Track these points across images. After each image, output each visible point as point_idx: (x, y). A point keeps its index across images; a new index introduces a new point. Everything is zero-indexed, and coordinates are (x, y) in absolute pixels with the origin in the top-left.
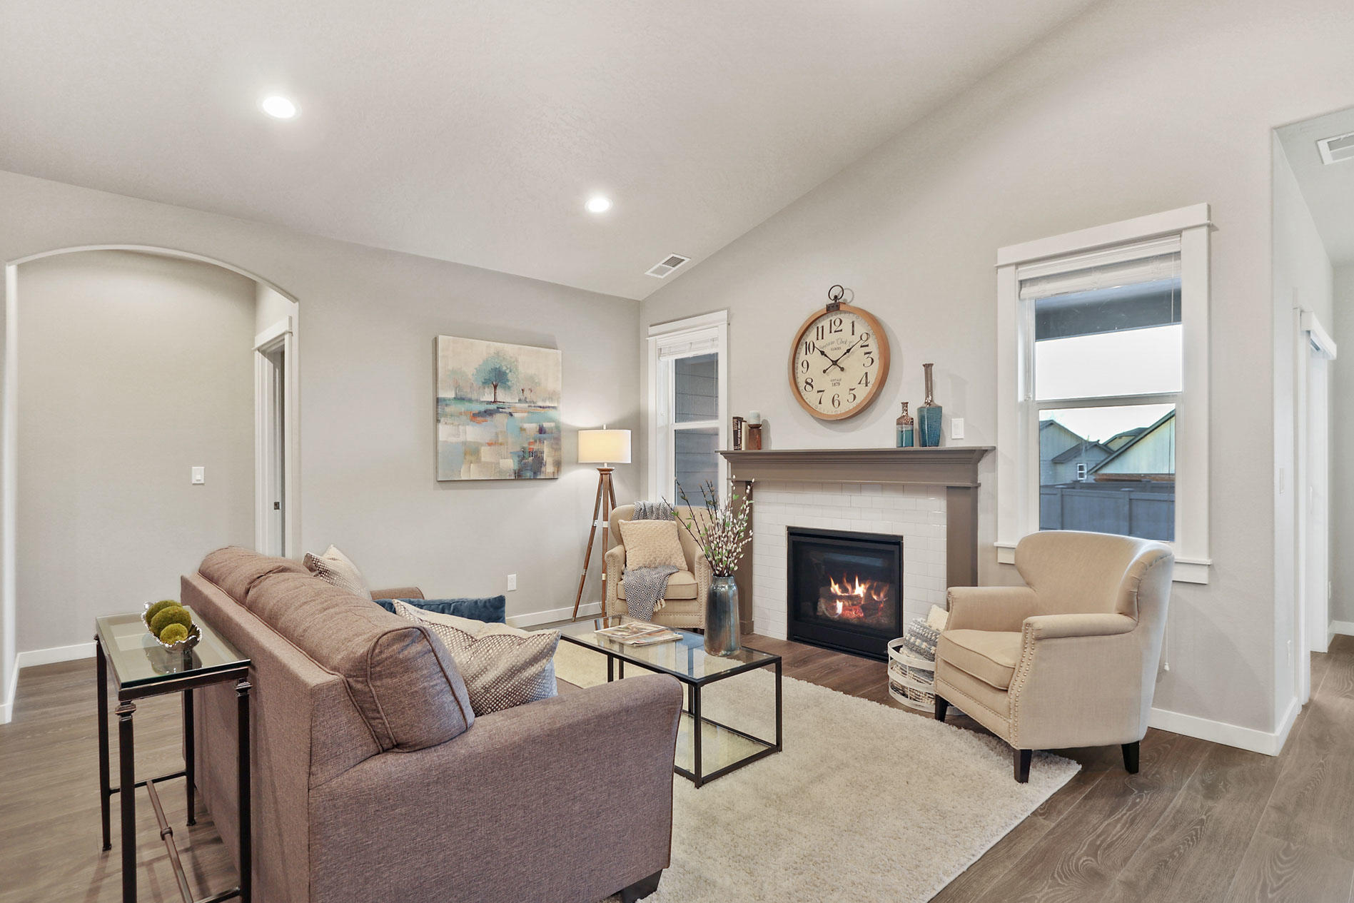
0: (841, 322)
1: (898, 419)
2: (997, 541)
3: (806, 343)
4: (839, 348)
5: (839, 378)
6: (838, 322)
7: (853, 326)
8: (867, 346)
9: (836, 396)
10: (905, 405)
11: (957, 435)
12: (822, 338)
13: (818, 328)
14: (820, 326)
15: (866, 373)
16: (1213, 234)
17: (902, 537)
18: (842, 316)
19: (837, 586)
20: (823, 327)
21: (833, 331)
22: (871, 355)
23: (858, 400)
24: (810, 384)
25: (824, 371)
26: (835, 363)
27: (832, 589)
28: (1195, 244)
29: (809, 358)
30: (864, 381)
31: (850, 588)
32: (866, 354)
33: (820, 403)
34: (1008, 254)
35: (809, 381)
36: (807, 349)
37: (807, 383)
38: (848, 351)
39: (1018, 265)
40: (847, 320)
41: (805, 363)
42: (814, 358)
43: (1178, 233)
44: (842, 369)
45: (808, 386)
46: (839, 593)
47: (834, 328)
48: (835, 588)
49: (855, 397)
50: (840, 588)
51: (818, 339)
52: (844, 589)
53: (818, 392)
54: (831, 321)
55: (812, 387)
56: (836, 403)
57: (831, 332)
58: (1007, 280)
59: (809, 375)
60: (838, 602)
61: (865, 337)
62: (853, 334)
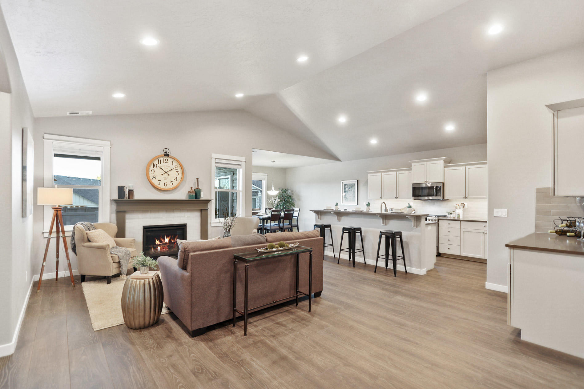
0: (168, 160)
1: (189, 192)
2: (211, 222)
3: (153, 164)
4: (167, 168)
5: (167, 177)
6: (167, 160)
7: (172, 162)
8: (177, 169)
9: (165, 183)
10: (192, 188)
12: (161, 164)
13: (158, 160)
15: (177, 177)
16: (246, 163)
17: (186, 224)
19: (158, 241)
20: (161, 160)
22: (178, 172)
25: (162, 175)
26: (166, 172)
27: (156, 243)
28: (243, 164)
29: (154, 169)
30: (176, 179)
31: (163, 241)
32: (177, 171)
33: (159, 184)
34: (214, 155)
36: (154, 166)
37: (154, 177)
38: (171, 170)
39: (216, 158)
40: (170, 160)
41: (153, 171)
42: (157, 170)
43: (242, 161)
44: (169, 175)
45: (154, 178)
46: (159, 244)
48: (157, 242)
49: (173, 184)
50: (159, 242)
51: (158, 163)
52: (161, 241)
53: (158, 181)
54: (164, 159)
55: (156, 179)
56: (166, 185)
57: (164, 162)
58: (213, 161)
59: (154, 175)
60: (158, 247)
61: (176, 166)
62: (172, 165)
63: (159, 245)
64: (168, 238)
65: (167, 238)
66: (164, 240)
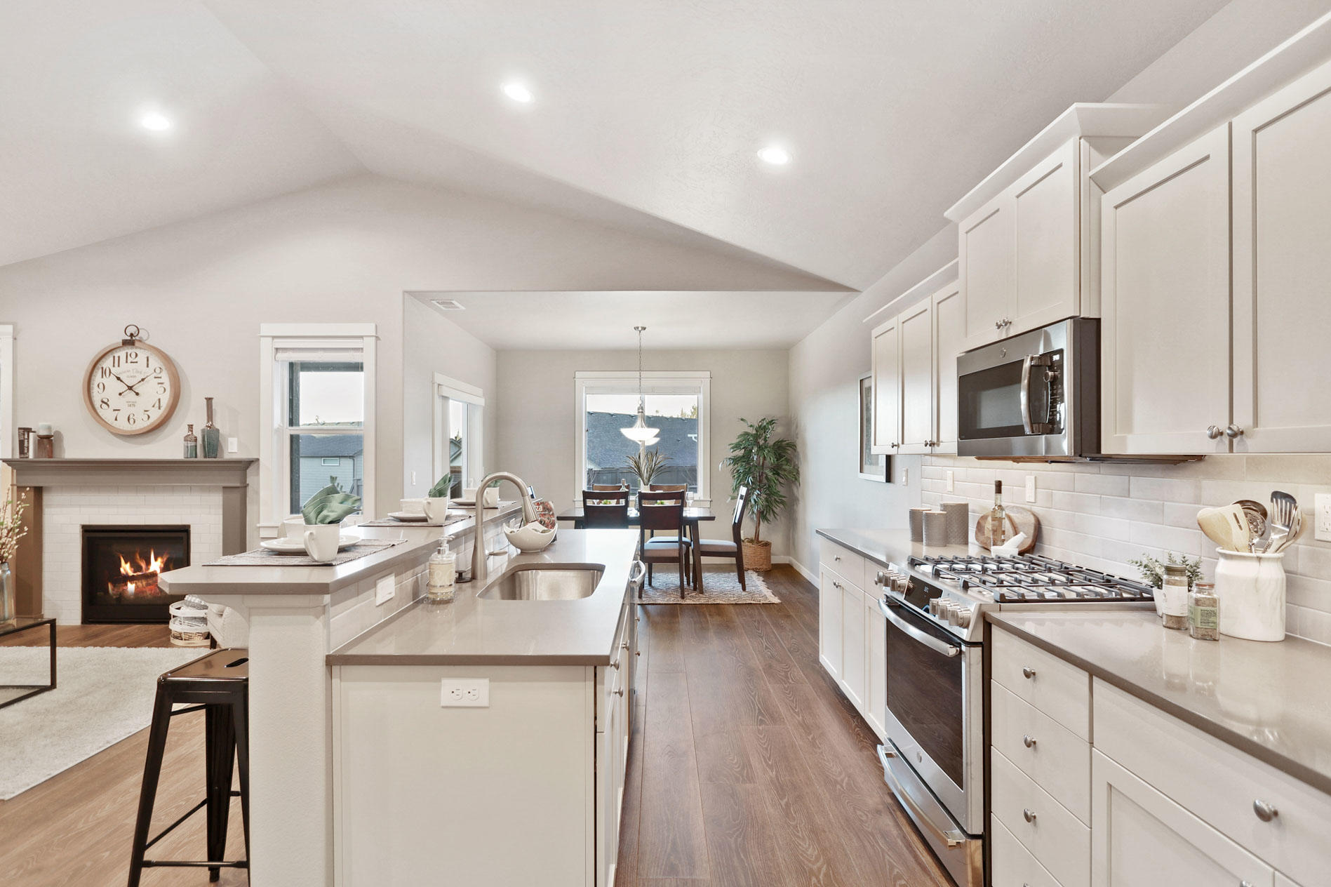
0: (136, 355)
1: (185, 437)
2: (259, 523)
3: (102, 368)
4: (135, 376)
5: (135, 400)
6: (133, 355)
7: (148, 360)
8: (160, 378)
9: (131, 417)
10: (191, 427)
11: (233, 449)
12: (119, 366)
13: (114, 357)
14: (116, 355)
15: (159, 399)
16: (378, 342)
17: (189, 526)
18: (138, 351)
19: (128, 564)
20: (119, 357)
21: (129, 361)
22: (163, 386)
23: (152, 420)
24: (106, 403)
25: (120, 394)
26: (130, 388)
27: (122, 570)
28: (369, 344)
29: (105, 380)
30: (157, 405)
31: (143, 565)
32: (159, 383)
33: (116, 419)
34: (267, 329)
35: (106, 401)
36: (104, 373)
37: (103, 402)
38: (143, 380)
39: (274, 337)
40: (142, 354)
41: (101, 386)
42: (110, 382)
43: (362, 337)
44: (137, 394)
45: (104, 405)
46: (131, 573)
47: (130, 359)
48: (126, 568)
49: (149, 417)
50: (131, 566)
51: (114, 366)
52: (136, 567)
53: (114, 410)
54: (127, 353)
55: (108, 405)
56: (131, 421)
57: (127, 362)
58: (266, 347)
59: (104, 396)
60: (129, 584)
61: (158, 370)
62: (148, 366)
63: (132, 579)
64: (159, 560)
65: (156, 560)
66: (148, 563)
